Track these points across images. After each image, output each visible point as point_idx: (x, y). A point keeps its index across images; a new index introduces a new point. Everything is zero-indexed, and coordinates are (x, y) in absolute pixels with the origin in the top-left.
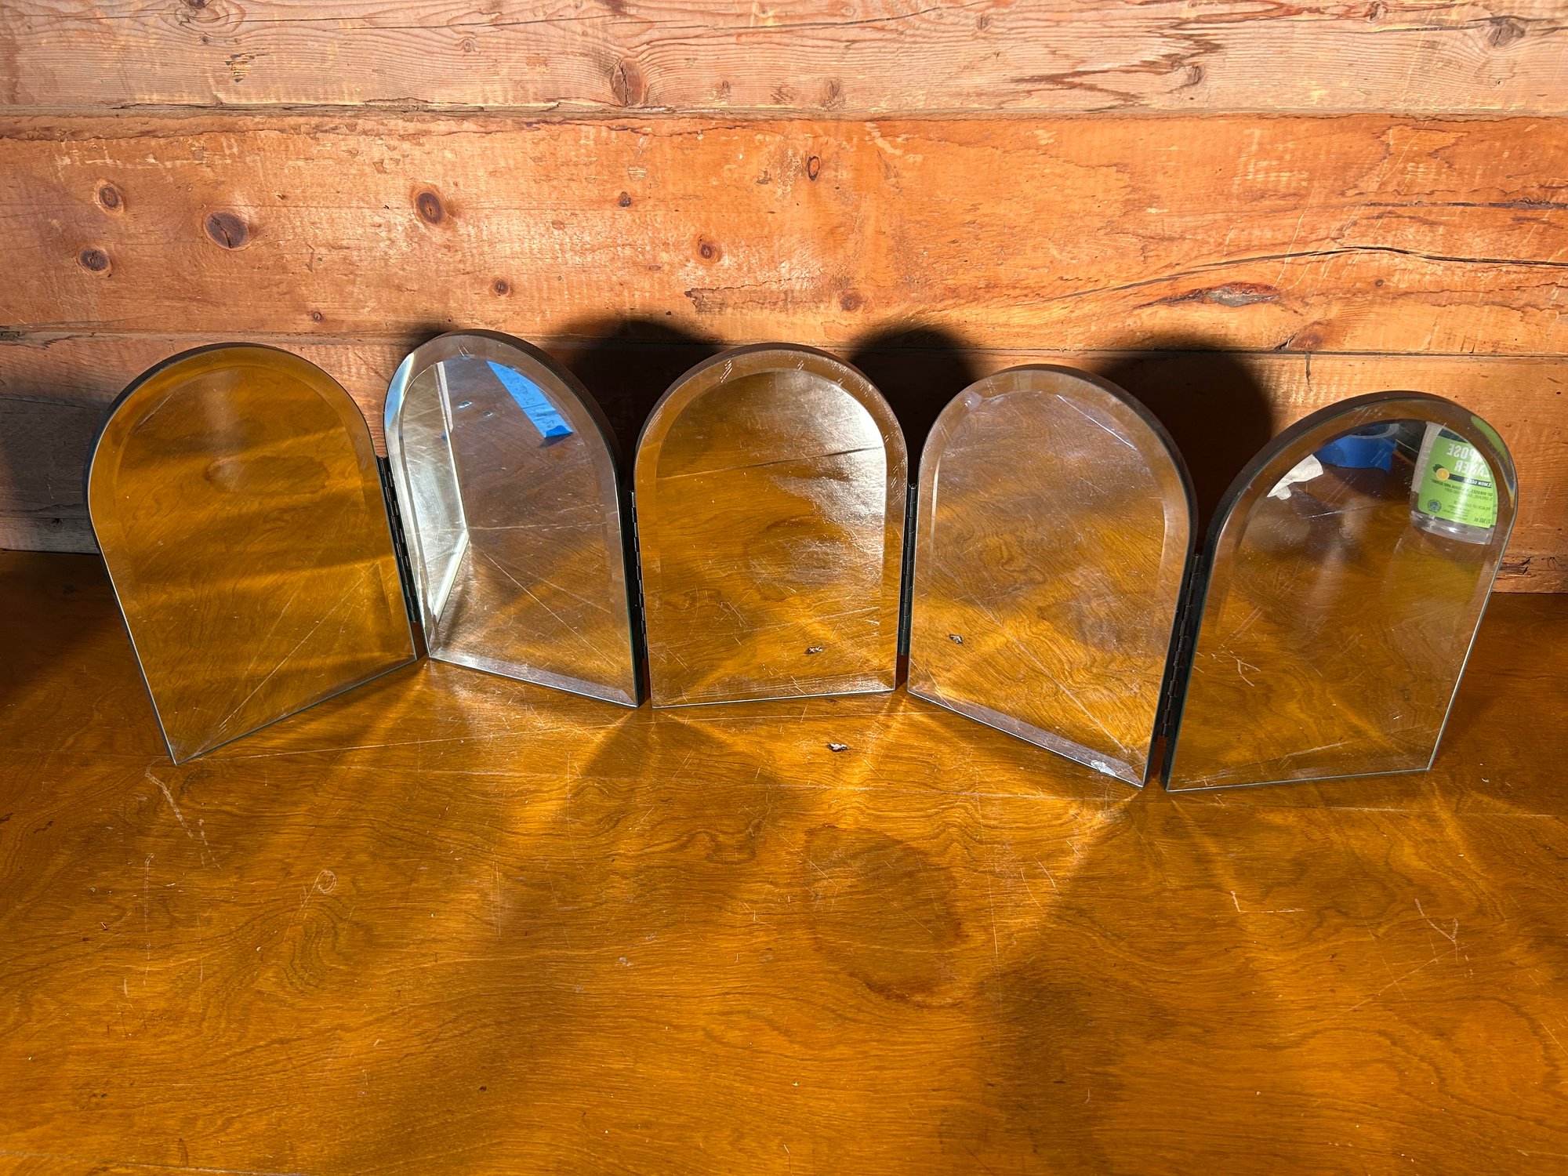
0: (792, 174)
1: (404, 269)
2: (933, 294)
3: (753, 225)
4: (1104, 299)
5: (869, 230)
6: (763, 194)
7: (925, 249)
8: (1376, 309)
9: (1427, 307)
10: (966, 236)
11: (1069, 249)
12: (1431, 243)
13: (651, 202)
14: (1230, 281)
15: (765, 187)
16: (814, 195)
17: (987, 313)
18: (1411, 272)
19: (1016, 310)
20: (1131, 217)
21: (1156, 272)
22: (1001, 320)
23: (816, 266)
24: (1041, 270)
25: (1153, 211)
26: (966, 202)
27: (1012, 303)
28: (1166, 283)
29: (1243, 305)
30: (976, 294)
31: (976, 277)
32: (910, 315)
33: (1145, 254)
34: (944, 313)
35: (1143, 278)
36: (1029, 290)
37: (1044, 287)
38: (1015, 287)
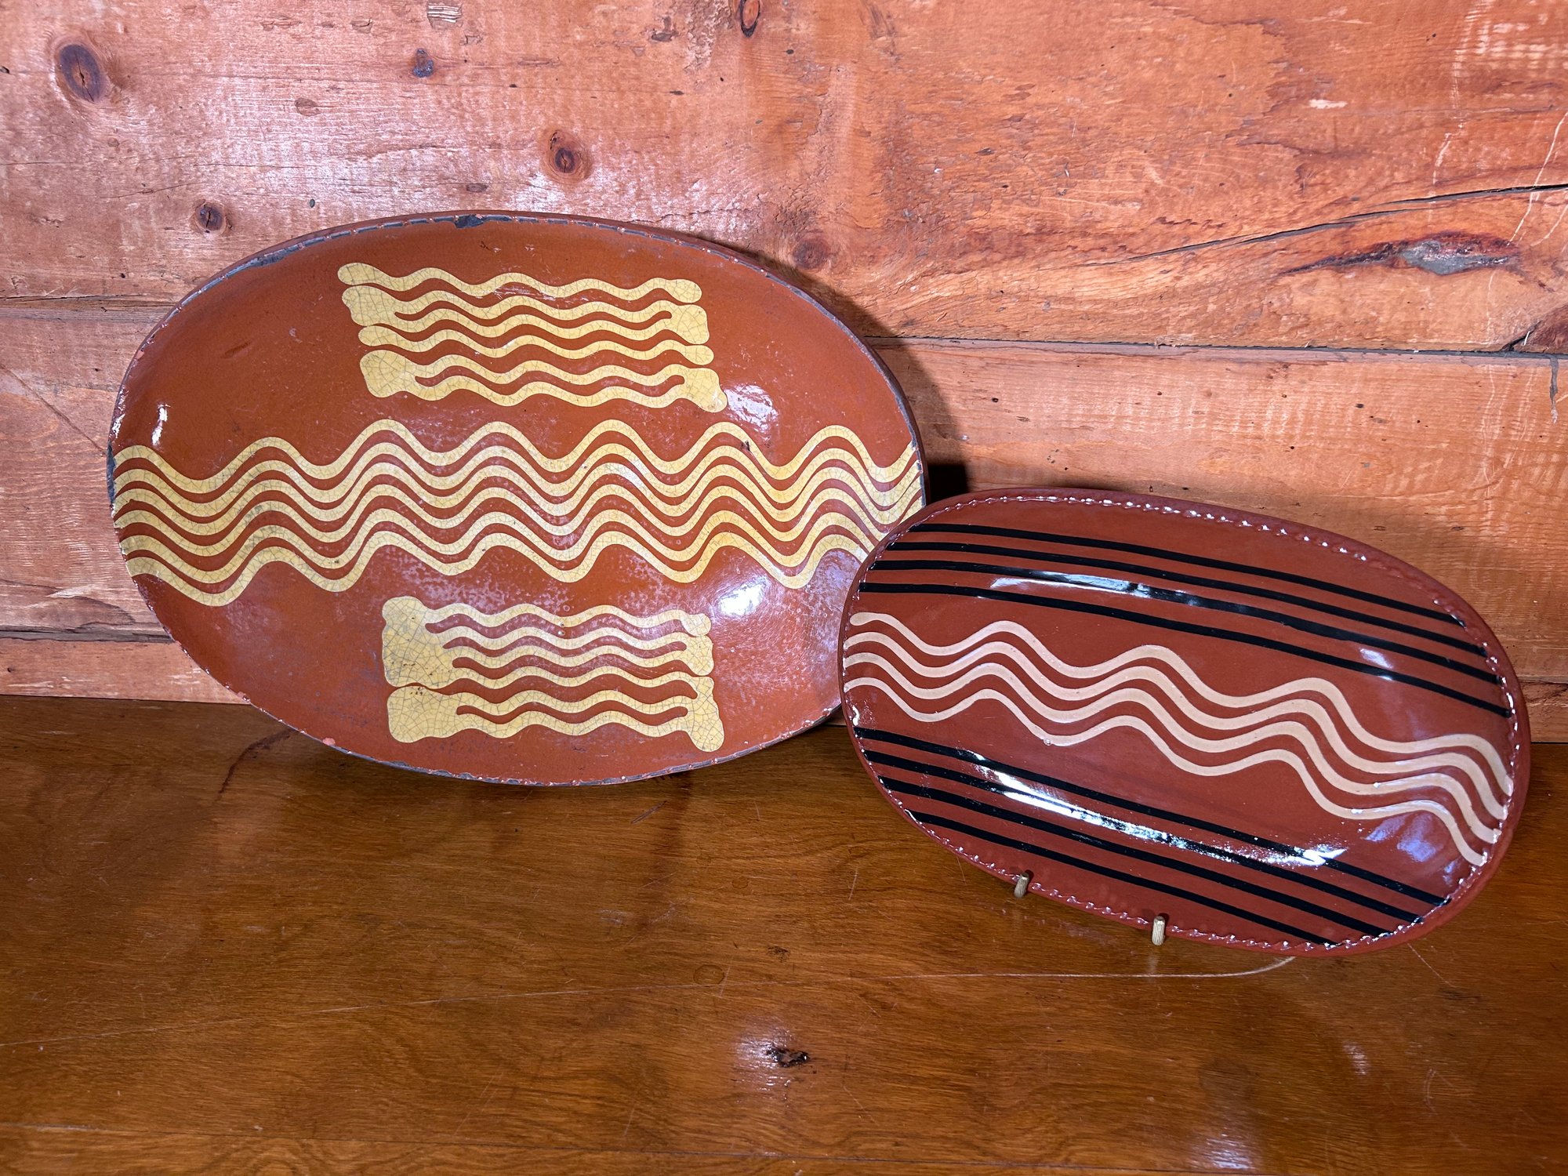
0: (712, 24)
1: (39, 183)
2: (948, 243)
3: (644, 115)
4: (1231, 258)
5: (844, 129)
6: (661, 58)
7: (937, 164)
10: (1004, 142)
11: (1177, 169)
13: (469, 68)
14: (1437, 229)
15: (665, 46)
16: (752, 61)
17: (1038, 279)
19: (1086, 274)
20: (1283, 114)
21: (1318, 212)
22: (1060, 292)
23: (752, 190)
24: (1129, 205)
25: (1319, 104)
26: (1008, 81)
27: (1079, 261)
28: (1334, 231)
29: (1457, 272)
30: (1019, 245)
31: (1021, 215)
32: (910, 278)
33: (1304, 181)
34: (966, 276)
35: (1297, 222)
36: (1108, 240)
37: (1133, 234)
38: (1085, 235)
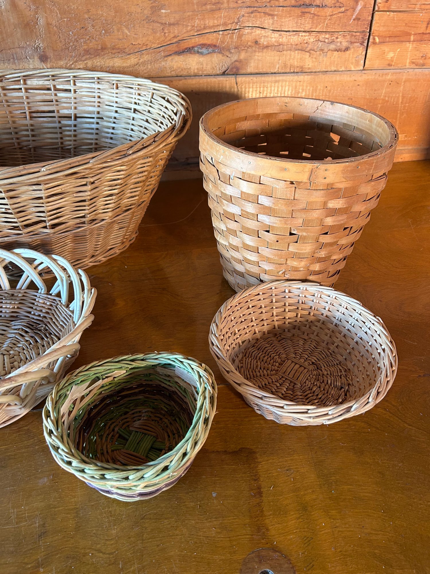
2: (79, 53)
4: (151, 53)
5: (44, 23)
7: (71, 32)
8: (257, 54)
9: (275, 52)
10: (87, 25)
12: (273, 24)
14: (200, 43)
17: (104, 62)
18: (267, 37)
19: (116, 60)
20: (155, 14)
21: (170, 40)
24: (123, 40)
25: (163, 11)
27: (113, 56)
28: (175, 45)
29: (207, 54)
30: (97, 53)
31: (96, 45)
32: (71, 63)
33: (164, 32)
34: (85, 62)
35: (166, 42)
36: (120, 50)
37: (125, 48)
38: (113, 49)
